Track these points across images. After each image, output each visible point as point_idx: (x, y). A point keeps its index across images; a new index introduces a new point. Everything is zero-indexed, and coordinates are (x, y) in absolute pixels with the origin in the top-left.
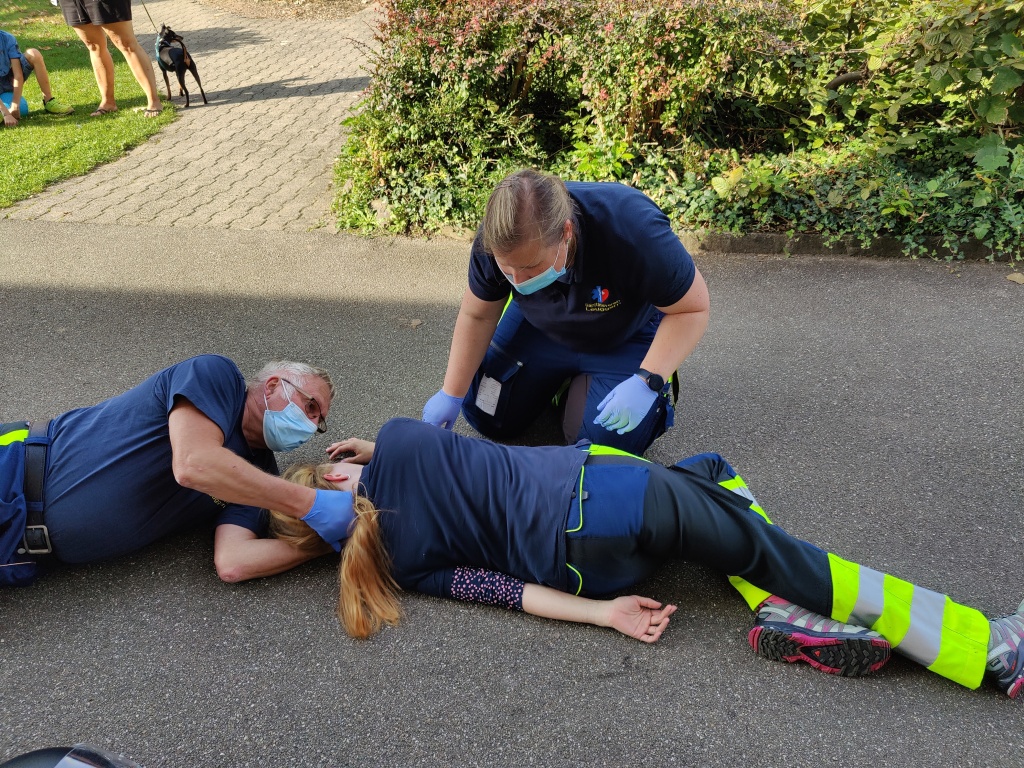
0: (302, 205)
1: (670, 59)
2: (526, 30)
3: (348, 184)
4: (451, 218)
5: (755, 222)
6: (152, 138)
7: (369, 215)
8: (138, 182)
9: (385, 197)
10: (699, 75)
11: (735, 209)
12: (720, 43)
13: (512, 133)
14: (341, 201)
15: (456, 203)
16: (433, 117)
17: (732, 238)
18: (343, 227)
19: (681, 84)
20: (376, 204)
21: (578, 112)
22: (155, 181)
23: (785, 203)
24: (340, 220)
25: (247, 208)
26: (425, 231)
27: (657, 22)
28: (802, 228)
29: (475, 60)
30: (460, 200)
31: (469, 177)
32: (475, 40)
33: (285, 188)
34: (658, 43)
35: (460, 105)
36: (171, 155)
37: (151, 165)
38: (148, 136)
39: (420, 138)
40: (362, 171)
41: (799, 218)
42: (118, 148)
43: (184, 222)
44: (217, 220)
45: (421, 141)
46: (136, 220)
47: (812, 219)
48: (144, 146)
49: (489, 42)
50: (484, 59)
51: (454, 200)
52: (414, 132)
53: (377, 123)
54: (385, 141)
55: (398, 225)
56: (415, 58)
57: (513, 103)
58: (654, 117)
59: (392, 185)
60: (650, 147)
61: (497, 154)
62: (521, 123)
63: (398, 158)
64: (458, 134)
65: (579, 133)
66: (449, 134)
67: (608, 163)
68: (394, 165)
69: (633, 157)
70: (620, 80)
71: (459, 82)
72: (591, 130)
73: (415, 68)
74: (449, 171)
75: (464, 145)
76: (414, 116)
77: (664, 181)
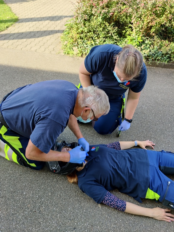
0: (54, 47)
2: (119, 3)
3: (66, 42)
5: (171, 60)
7: (72, 51)
9: (77, 47)
10: (163, 20)
11: (167, 56)
12: (170, 12)
13: (112, 32)
14: (64, 47)
16: (92, 26)
17: (165, 64)
18: (65, 53)
19: (158, 22)
20: (74, 48)
21: (128, 27)
25: (40, 46)
27: (154, 4)
31: (99, 43)
34: (154, 10)
35: (99, 23)
39: (87, 31)
40: (71, 39)
42: (5, 27)
43: (24, 49)
44: (32, 49)
46: (12, 47)
48: (11, 27)
50: (107, 10)
53: (76, 26)
56: (88, 8)
57: (112, 24)
58: (148, 30)
59: (79, 44)
60: (146, 38)
61: (106, 37)
62: (114, 29)
63: (81, 36)
64: (97, 31)
65: (128, 33)
66: (95, 31)
67: (136, 42)
68: (79, 38)
69: (142, 41)
70: (142, 19)
71: (99, 16)
72: (131, 32)
73: (87, 11)
74: (94, 41)
75: (99, 34)
76: (87, 25)
77: (149, 48)
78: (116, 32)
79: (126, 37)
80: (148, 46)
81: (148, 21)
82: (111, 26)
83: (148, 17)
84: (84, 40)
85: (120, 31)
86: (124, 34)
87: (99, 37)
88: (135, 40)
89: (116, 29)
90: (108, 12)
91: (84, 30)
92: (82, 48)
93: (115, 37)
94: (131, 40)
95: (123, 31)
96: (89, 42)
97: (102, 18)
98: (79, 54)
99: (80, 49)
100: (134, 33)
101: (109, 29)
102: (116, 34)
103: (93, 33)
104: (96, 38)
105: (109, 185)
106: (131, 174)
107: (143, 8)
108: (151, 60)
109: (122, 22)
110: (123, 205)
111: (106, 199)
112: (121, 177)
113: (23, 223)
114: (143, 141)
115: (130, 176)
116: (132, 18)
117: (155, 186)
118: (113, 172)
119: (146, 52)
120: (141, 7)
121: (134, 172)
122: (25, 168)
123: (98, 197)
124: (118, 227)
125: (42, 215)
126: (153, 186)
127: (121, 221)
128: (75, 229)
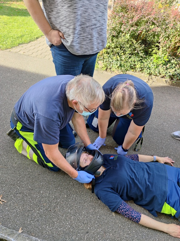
7: (97, 65)
8: (40, 47)
9: (102, 61)
13: (138, 49)
16: (119, 42)
20: (99, 62)
21: (155, 46)
22: (44, 48)
26: (111, 71)
29: (133, 28)
31: (125, 59)
32: (134, 23)
35: (126, 40)
37: (43, 43)
39: (114, 47)
42: (35, 38)
48: (41, 38)
49: (137, 24)
50: (136, 28)
51: (120, 64)
56: (118, 25)
57: (139, 42)
58: (175, 50)
59: (105, 58)
60: (173, 58)
61: (132, 54)
62: (141, 47)
63: (108, 51)
64: (124, 47)
65: (154, 51)
66: (122, 47)
67: (161, 60)
68: (106, 53)
69: (168, 60)
70: (170, 39)
71: (128, 34)
72: (157, 51)
73: (116, 28)
74: (119, 57)
75: (125, 50)
76: (114, 41)
77: (175, 67)
78: (143, 50)
79: (152, 56)
80: (174, 65)
81: (176, 41)
82: (138, 44)
83: (177, 38)
84: (111, 55)
85: (146, 50)
86: (150, 52)
87: (125, 53)
88: (161, 59)
89: (143, 47)
90: (137, 30)
91: (111, 46)
92: (107, 62)
93: (141, 54)
94: (157, 59)
95: (149, 50)
96: (115, 58)
97: (130, 36)
98: (104, 68)
99: (105, 63)
100: (160, 52)
101: (136, 46)
102: (142, 51)
103: (119, 49)
104: (123, 54)
105: (125, 194)
106: (148, 185)
107: (172, 29)
108: (176, 79)
109: (149, 41)
110: (138, 216)
111: (121, 208)
112: (138, 188)
113: (38, 220)
114: (162, 157)
115: (147, 188)
116: (160, 38)
117: (172, 201)
118: (131, 182)
119: (171, 72)
120: (170, 27)
121: (152, 184)
122: (44, 169)
123: (113, 205)
124: (131, 238)
125: (57, 215)
126: (170, 201)
127: (134, 231)
128: (87, 233)
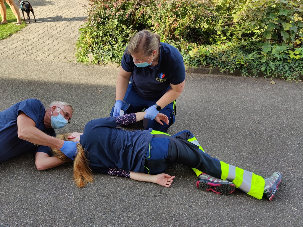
0: (66, 55)
1: (178, 16)
2: (135, 4)
3: (80, 49)
4: (112, 60)
5: (201, 64)
6: (18, 32)
7: (87, 58)
8: (13, 45)
9: (92, 53)
10: (186, 21)
11: (196, 60)
12: (192, 12)
13: (131, 35)
14: (78, 54)
15: (113, 55)
16: (107, 29)
17: (195, 69)
18: (78, 62)
19: (181, 23)
20: (89, 55)
21: (150, 30)
22: (18, 45)
23: (210, 59)
24: (78, 59)
25: (48, 54)
26: (104, 64)
27: (173, 4)
28: (214, 67)
29: (120, 13)
30: (115, 55)
31: (117, 48)
32: (120, 6)
33: (60, 49)
34: (174, 11)
35: (115, 26)
36: (24, 37)
37: (17, 40)
38: (17, 31)
39: (103, 35)
40: (85, 45)
41: (214, 64)
42: (7, 35)
43: (27, 58)
44: (38, 58)
45: (103, 37)
46: (12, 57)
47: (217, 64)
48: (15, 34)
49: (124, 8)
50: (122, 13)
51: (113, 54)
52: (101, 33)
53: (89, 30)
54: (92, 36)
55: (95, 62)
56: (102, 11)
57: (131, 26)
59: (94, 49)
60: (171, 41)
63: (96, 41)
64: (114, 35)
66: (111, 34)
70: (163, 21)
71: (115, 19)
73: (101, 14)
74: (111, 46)
75: (116, 38)
76: (101, 29)
81: (170, 22)
82: (129, 29)
83: (169, 19)
84: (100, 45)
87: (118, 41)
89: (135, 32)
90: (124, 14)
91: (98, 34)
92: (97, 54)
96: (105, 48)
97: (118, 20)
101: (127, 32)
103: (109, 37)
104: (114, 42)
116: (152, 20)
120: (159, 8)
